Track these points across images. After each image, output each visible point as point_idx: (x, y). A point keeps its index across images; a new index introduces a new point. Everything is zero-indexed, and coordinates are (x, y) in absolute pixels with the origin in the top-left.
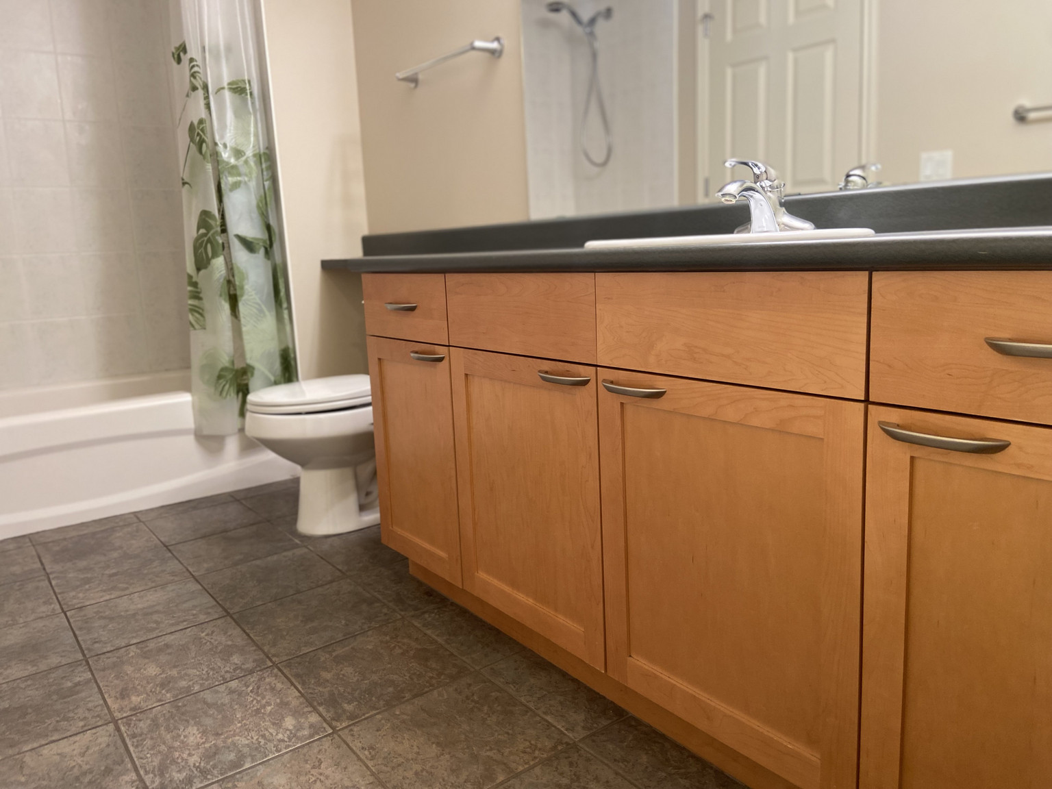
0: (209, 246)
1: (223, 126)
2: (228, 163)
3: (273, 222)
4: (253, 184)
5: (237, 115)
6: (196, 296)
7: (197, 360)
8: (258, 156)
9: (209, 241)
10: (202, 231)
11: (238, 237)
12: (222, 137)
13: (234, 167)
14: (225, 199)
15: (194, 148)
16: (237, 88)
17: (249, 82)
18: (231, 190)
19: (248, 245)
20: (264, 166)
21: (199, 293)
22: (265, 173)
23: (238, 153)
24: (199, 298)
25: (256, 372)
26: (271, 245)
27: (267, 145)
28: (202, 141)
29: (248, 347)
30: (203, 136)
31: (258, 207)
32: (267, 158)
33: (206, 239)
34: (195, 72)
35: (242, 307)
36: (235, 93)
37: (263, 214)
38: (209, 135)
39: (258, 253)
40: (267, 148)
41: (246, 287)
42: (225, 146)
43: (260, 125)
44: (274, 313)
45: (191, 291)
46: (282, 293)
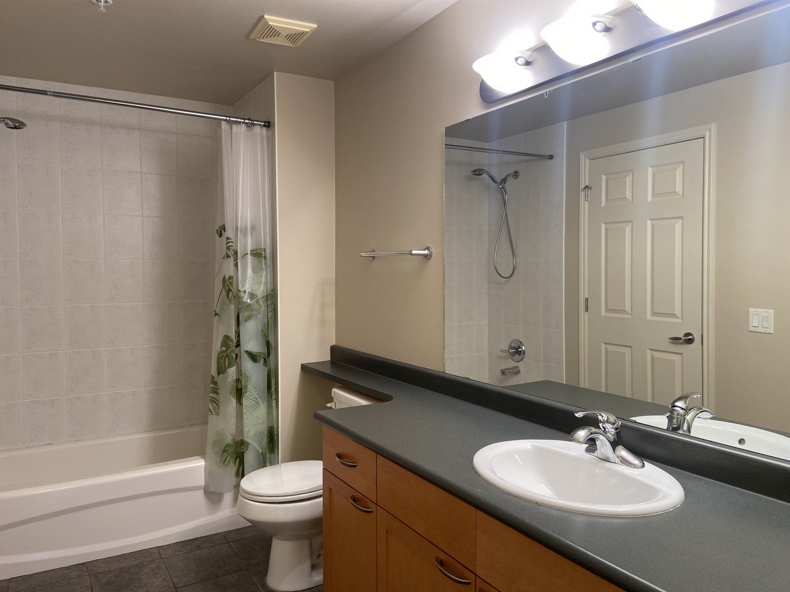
0: (227, 359)
1: (245, 279)
2: (246, 303)
3: (271, 340)
4: (260, 316)
5: (254, 271)
6: (216, 391)
7: (211, 438)
8: (266, 297)
9: (227, 356)
10: (224, 348)
11: (247, 352)
12: (243, 286)
13: (250, 305)
14: (241, 327)
15: (224, 293)
16: (256, 253)
17: (264, 249)
18: (245, 321)
19: (253, 357)
20: (269, 302)
21: (218, 389)
22: (269, 307)
23: (252, 296)
24: (218, 394)
25: (250, 447)
26: (269, 355)
27: (272, 288)
28: (229, 291)
29: (246, 429)
30: (230, 287)
31: (262, 331)
32: (271, 298)
33: (225, 354)
34: (229, 246)
35: (245, 401)
36: (255, 256)
37: (265, 336)
38: (234, 286)
39: (259, 363)
40: (272, 290)
41: (249, 386)
42: (245, 292)
43: (269, 276)
44: (266, 404)
45: (212, 387)
46: (273, 389)
